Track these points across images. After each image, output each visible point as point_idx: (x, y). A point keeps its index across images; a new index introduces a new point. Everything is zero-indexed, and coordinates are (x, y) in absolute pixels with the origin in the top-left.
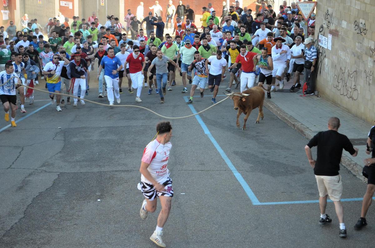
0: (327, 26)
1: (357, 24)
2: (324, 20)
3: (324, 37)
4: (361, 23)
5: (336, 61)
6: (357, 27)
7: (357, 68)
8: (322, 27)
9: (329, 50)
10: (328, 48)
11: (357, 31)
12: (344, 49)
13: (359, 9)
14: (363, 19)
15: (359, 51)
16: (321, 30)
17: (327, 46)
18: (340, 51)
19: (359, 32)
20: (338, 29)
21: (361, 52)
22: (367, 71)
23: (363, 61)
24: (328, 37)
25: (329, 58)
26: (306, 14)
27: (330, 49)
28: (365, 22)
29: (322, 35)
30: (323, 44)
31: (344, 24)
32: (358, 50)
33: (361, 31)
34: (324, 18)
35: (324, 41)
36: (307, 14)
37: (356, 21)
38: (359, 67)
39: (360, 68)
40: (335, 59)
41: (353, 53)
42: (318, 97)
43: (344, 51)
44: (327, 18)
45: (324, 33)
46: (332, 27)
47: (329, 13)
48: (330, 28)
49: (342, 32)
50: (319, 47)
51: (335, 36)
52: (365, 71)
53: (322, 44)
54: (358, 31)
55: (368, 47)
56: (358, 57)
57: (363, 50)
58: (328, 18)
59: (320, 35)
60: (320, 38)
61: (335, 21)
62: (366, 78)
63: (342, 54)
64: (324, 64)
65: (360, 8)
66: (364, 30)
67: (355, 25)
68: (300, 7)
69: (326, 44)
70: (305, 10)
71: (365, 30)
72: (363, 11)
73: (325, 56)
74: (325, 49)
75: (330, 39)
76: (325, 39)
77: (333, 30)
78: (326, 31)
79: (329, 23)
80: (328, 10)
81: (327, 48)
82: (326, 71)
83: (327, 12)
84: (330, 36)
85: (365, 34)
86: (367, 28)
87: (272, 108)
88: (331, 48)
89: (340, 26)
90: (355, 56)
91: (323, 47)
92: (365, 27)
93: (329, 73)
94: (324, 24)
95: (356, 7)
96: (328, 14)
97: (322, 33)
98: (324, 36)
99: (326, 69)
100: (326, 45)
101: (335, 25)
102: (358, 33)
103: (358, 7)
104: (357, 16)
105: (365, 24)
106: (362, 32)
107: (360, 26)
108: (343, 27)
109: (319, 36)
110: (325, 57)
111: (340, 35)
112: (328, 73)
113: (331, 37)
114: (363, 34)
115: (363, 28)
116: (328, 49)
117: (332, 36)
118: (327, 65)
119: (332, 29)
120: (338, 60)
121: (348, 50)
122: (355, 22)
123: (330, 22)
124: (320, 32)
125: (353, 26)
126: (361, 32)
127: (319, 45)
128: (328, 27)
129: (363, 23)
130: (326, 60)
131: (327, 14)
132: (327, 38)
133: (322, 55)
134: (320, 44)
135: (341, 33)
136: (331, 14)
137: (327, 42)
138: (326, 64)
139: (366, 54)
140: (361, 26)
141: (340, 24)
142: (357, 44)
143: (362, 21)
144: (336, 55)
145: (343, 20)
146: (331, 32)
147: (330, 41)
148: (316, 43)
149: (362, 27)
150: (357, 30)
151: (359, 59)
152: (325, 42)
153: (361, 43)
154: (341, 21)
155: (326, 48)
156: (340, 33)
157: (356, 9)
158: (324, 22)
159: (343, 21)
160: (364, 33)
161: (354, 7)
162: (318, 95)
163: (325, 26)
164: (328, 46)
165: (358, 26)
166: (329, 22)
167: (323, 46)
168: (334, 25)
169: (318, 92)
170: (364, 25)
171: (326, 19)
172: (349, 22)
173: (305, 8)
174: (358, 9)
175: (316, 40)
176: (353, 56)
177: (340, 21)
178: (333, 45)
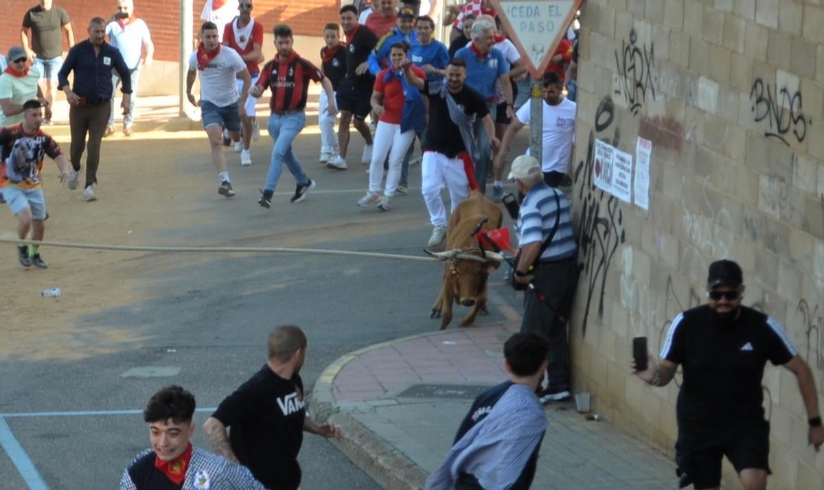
0: (632, 101)
1: (766, 95)
2: (615, 75)
3: (616, 152)
4: (784, 90)
5: (670, 259)
6: (763, 107)
7: (764, 292)
8: (607, 106)
9: (640, 209)
10: (636, 202)
11: (765, 126)
12: (708, 204)
13: (775, 26)
14: (791, 71)
15: (776, 214)
16: (602, 121)
17: (629, 190)
18: (691, 214)
19: (775, 130)
20: (680, 115)
21: (783, 218)
22: (811, 304)
23: (793, 261)
24: (633, 153)
25: (638, 247)
26: (534, 49)
27: (645, 206)
28: (800, 86)
29: (607, 141)
30: (614, 182)
31: (707, 93)
32: (769, 210)
33: (784, 126)
34: (615, 69)
35: (616, 171)
36: (539, 48)
37: (759, 81)
38: (775, 286)
39: (780, 291)
40: (667, 249)
41: (748, 224)
42: (592, 419)
43: (708, 215)
44: (629, 65)
45: (617, 135)
46: (654, 108)
47: (639, 44)
48: (642, 110)
49: (695, 127)
50: (596, 195)
51: (667, 146)
52: (802, 306)
53: (609, 181)
54: (771, 125)
55: (817, 194)
56: (770, 243)
57: (793, 209)
58: (633, 67)
59: (597, 141)
60: (597, 156)
61: (666, 82)
62: (808, 333)
63: (696, 226)
64: (620, 273)
65: (779, 24)
66: (796, 122)
67: (754, 99)
68: (509, 17)
69: (628, 181)
70: (532, 29)
71: (800, 123)
72: (792, 37)
73: (620, 234)
74: (624, 203)
75: (644, 162)
76: (622, 159)
77: (656, 119)
78: (628, 124)
79: (640, 90)
80: (633, 33)
81: (633, 198)
82: (624, 303)
83: (628, 41)
84: (644, 149)
85: (800, 140)
86: (806, 111)
87: (387, 466)
88: (647, 200)
89: (687, 104)
90: (754, 236)
91: (612, 197)
92: (800, 106)
93: (641, 311)
94: (617, 92)
95: (760, 20)
96: (636, 50)
97: (609, 132)
98: (615, 145)
99: (628, 292)
100: (626, 186)
101: (666, 96)
102: (767, 135)
103: (767, 19)
104: (763, 59)
105: (798, 94)
106: (785, 131)
107: (780, 103)
108: (701, 105)
109: (597, 149)
110: (623, 240)
111: (689, 142)
112: (637, 312)
113: (648, 152)
114: (790, 137)
115: (792, 114)
116: (633, 206)
117: (653, 145)
118: (632, 277)
119: (651, 115)
120: (680, 253)
121: (724, 211)
122: (755, 86)
123: (643, 82)
124: (600, 128)
125: (747, 101)
126: (780, 131)
127: (594, 187)
128: (635, 105)
129: (793, 89)
130: (626, 254)
131: (631, 49)
132: (628, 157)
133: (607, 232)
134: (598, 182)
135: (693, 135)
136: (648, 49)
137: (629, 176)
138: (628, 270)
139: (805, 226)
140: (781, 101)
141: (686, 93)
142: (765, 182)
143: (785, 79)
144: (672, 232)
145: (699, 75)
146: (648, 130)
147: (643, 169)
148: (581, 176)
149: (787, 106)
150: (766, 122)
151: (775, 251)
152: (620, 175)
153: (782, 180)
154: (695, 79)
155: (625, 198)
156: (688, 136)
157: (760, 26)
158: (616, 86)
159: (702, 79)
160: (795, 132)
161: (752, 18)
162: (591, 411)
163: (621, 102)
164: (636, 191)
165: (770, 103)
166: (639, 85)
167: (612, 190)
168: (659, 98)
169: (592, 399)
170: (797, 100)
171: (623, 72)
172: (728, 86)
173: (531, 24)
174: (769, 30)
175: (581, 165)
176: (747, 235)
177: (688, 80)
178: (657, 186)
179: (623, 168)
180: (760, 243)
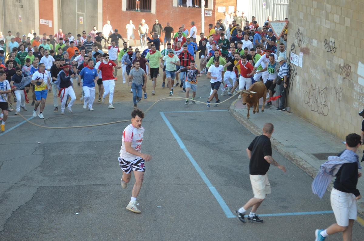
0: (299, 44)
1: (327, 43)
2: (295, 38)
3: (295, 55)
4: (331, 42)
5: (307, 78)
6: (327, 45)
7: (327, 85)
8: (293, 45)
9: (300, 67)
10: (300, 66)
11: (327, 49)
12: (315, 66)
13: (329, 28)
14: (333, 37)
15: (329, 68)
16: (292, 49)
17: (298, 63)
18: (311, 68)
19: (329, 50)
20: (309, 47)
21: (331, 69)
22: (337, 88)
23: (333, 78)
24: (299, 55)
25: (300, 76)
26: (277, 33)
27: (302, 67)
28: (335, 40)
29: (293, 53)
30: (295, 61)
31: (315, 42)
32: (328, 67)
33: (331, 50)
34: (295, 37)
35: (295, 59)
36: (279, 32)
37: (326, 40)
38: (329, 84)
39: (330, 85)
40: (306, 76)
41: (323, 71)
42: (290, 113)
43: (315, 69)
44: (298, 36)
45: (295, 51)
46: (304, 45)
47: (300, 32)
48: (301, 46)
49: (312, 50)
50: (291, 64)
51: (306, 54)
52: (335, 88)
53: (294, 61)
54: (328, 49)
55: (338, 64)
56: (328, 75)
57: (333, 67)
58: (299, 37)
59: (291, 53)
60: (291, 56)
61: (306, 40)
62: (336, 94)
63: (312, 71)
65: (330, 27)
66: (334, 49)
67: (325, 44)
68: (273, 26)
69: (298, 61)
70: (277, 28)
71: (335, 48)
72: (333, 30)
73: (296, 73)
74: (297, 66)
75: (301, 57)
77: (304, 48)
78: (297, 49)
79: (300, 42)
80: (299, 29)
81: (299, 65)
82: (297, 88)
83: (298, 31)
85: (335, 52)
86: (336, 46)
87: (246, 123)
88: (302, 65)
89: (310, 45)
90: (325, 73)
91: (294, 65)
92: (335, 45)
93: (301, 89)
94: (296, 42)
95: (326, 27)
96: (300, 33)
97: (294, 51)
98: (295, 53)
99: (298, 85)
101: (306, 43)
102: (328, 51)
103: (328, 26)
104: (327, 35)
105: (334, 42)
106: (332, 51)
107: (330, 44)
108: (314, 45)
110: (297, 74)
111: (311, 53)
112: (300, 90)
113: (302, 55)
114: (332, 52)
115: (333, 47)
116: (299, 67)
117: (303, 54)
118: (299, 82)
119: (303, 47)
120: (309, 77)
121: (318, 68)
122: (325, 41)
123: (301, 40)
124: (292, 50)
125: (323, 44)
126: (330, 51)
128: (299, 45)
129: (333, 41)
130: (297, 77)
131: (298, 33)
133: (293, 72)
134: (291, 61)
135: (312, 51)
136: (302, 33)
137: (298, 60)
138: (298, 80)
139: (336, 71)
140: (331, 44)
141: (310, 42)
142: (327, 62)
143: (332, 39)
144: (307, 72)
145: (313, 38)
146: (302, 50)
147: (301, 59)
149: (332, 45)
150: (327, 48)
151: (329, 76)
152: (296, 60)
153: (331, 61)
154: (312, 39)
155: (297, 65)
156: (311, 51)
157: (326, 28)
158: (295, 41)
159: (314, 39)
160: (334, 51)
161: (324, 26)
162: (290, 111)
163: (296, 44)
164: (299, 63)
165: (328, 44)
166: (300, 41)
167: (294, 63)
168: (304, 43)
169: (290, 108)
170: (334, 44)
171: (297, 38)
172: (319, 41)
173: (277, 27)
174: (328, 28)
175: (288, 58)
176: (323, 73)
177: (311, 39)
178: (304, 62)
179: (297, 58)
180: (326, 75)
